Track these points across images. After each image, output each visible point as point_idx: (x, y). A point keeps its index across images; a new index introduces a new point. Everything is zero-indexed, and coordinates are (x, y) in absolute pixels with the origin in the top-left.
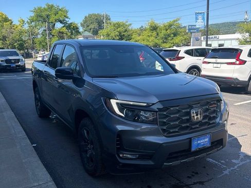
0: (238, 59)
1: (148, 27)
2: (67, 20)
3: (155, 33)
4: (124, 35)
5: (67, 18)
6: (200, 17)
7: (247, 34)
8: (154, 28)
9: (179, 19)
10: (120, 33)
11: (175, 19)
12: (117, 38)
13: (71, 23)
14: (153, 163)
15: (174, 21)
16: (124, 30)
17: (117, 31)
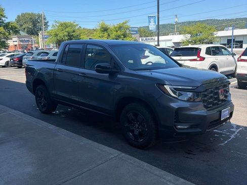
0: (199, 56)
1: (98, 28)
2: (3, 19)
3: (106, 34)
4: (72, 35)
5: (4, 17)
6: (152, 20)
7: (189, 35)
8: (105, 29)
9: (127, 22)
10: (69, 33)
11: (124, 21)
12: (66, 38)
13: (9, 23)
14: (200, 130)
15: (124, 23)
16: (72, 30)
17: (65, 32)
